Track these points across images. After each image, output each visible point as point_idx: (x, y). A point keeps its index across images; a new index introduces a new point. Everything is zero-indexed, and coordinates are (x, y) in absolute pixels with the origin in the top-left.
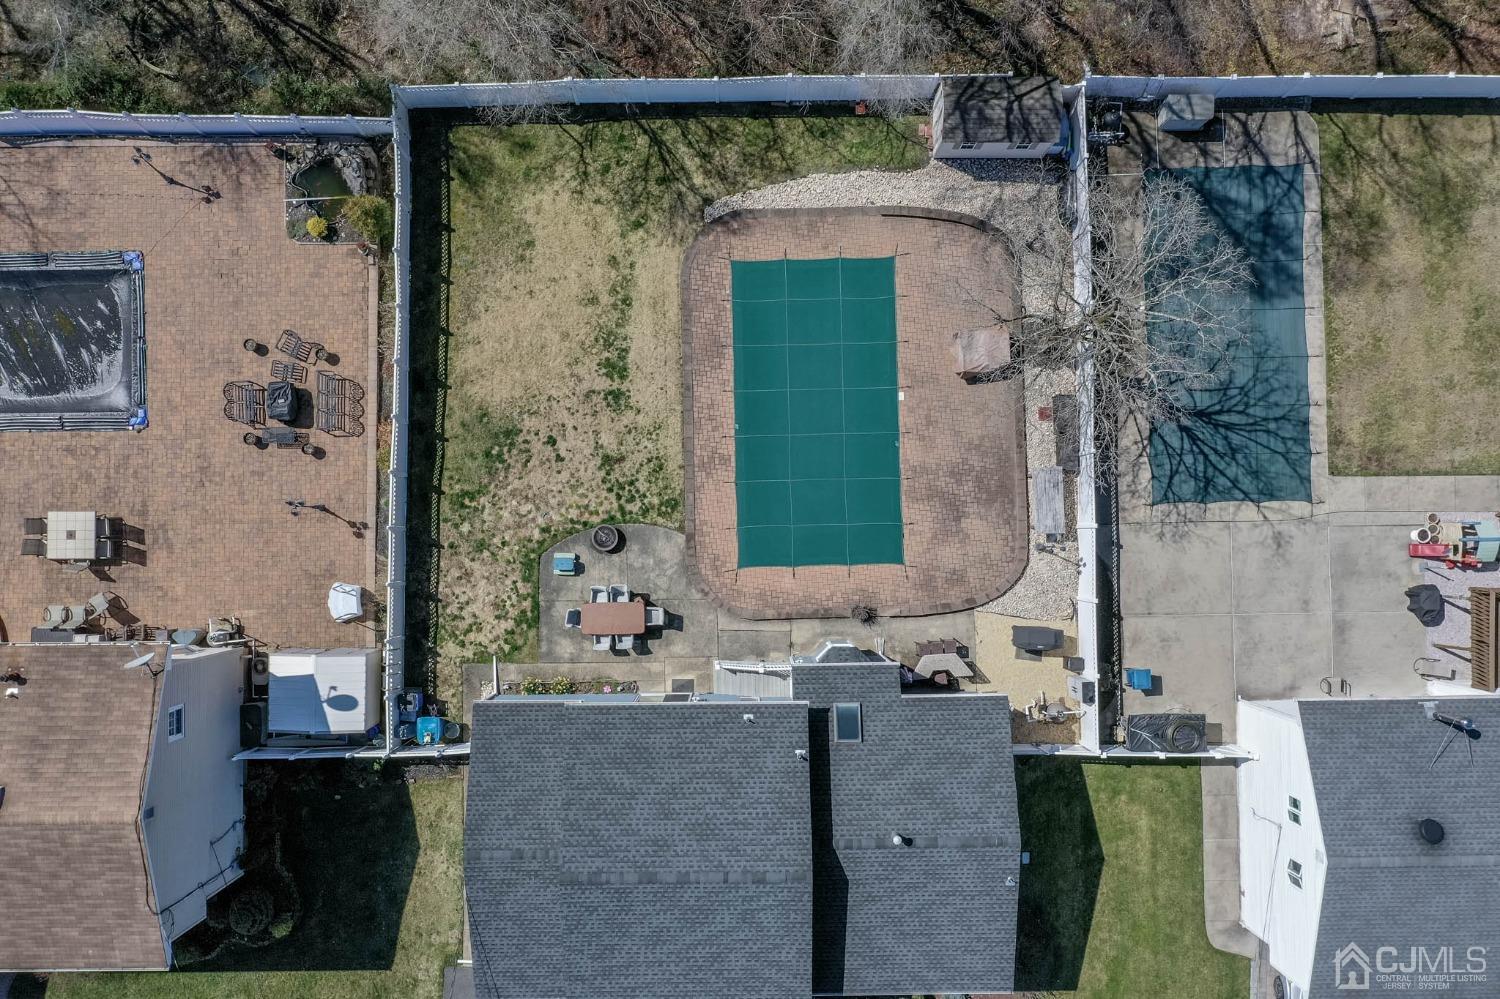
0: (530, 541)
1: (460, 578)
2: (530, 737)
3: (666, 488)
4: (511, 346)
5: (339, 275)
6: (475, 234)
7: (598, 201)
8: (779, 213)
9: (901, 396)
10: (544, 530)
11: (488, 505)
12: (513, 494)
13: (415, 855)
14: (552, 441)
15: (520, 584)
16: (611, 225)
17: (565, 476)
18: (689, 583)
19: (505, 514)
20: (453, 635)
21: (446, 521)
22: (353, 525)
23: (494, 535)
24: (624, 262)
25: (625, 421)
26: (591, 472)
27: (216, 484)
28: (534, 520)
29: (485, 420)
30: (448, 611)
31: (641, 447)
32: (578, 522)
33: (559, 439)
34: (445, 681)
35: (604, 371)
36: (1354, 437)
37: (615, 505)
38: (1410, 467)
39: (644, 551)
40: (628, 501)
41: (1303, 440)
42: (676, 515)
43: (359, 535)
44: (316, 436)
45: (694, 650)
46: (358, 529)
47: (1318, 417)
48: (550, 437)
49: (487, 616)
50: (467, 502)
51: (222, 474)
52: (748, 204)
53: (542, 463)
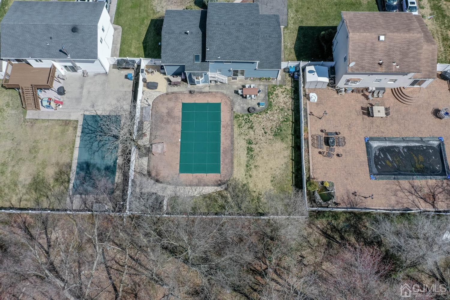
0: (270, 110)
1: (287, 103)
2: (268, 61)
3: (238, 121)
4: (276, 156)
5: (320, 173)
6: (286, 184)
7: (255, 192)
8: (208, 186)
9: (180, 140)
10: (267, 113)
11: (281, 119)
12: (275, 121)
13: (295, 47)
14: (265, 133)
15: (273, 101)
16: (251, 186)
17: (262, 125)
18: (233, 100)
19: (276, 116)
20: (288, 91)
21: (290, 116)
22: (313, 115)
23: (279, 112)
24: (248, 176)
25: (247, 137)
26: (256, 125)
27: (346, 124)
28: (270, 115)
29: (282, 138)
30: (289, 96)
31: (244, 131)
32: (259, 114)
33: (264, 133)
34: (289, 81)
35: (253, 149)
36: (71, 129)
37: (250, 117)
38: (59, 122)
39: (243, 108)
40: (247, 118)
41: (83, 128)
42: (235, 115)
43: (311, 112)
44: (323, 135)
45: (232, 86)
46: (311, 114)
47: (79, 133)
48: (266, 134)
49: (280, 94)
50: (286, 120)
51: (345, 126)
52: (216, 188)
53: (268, 128)
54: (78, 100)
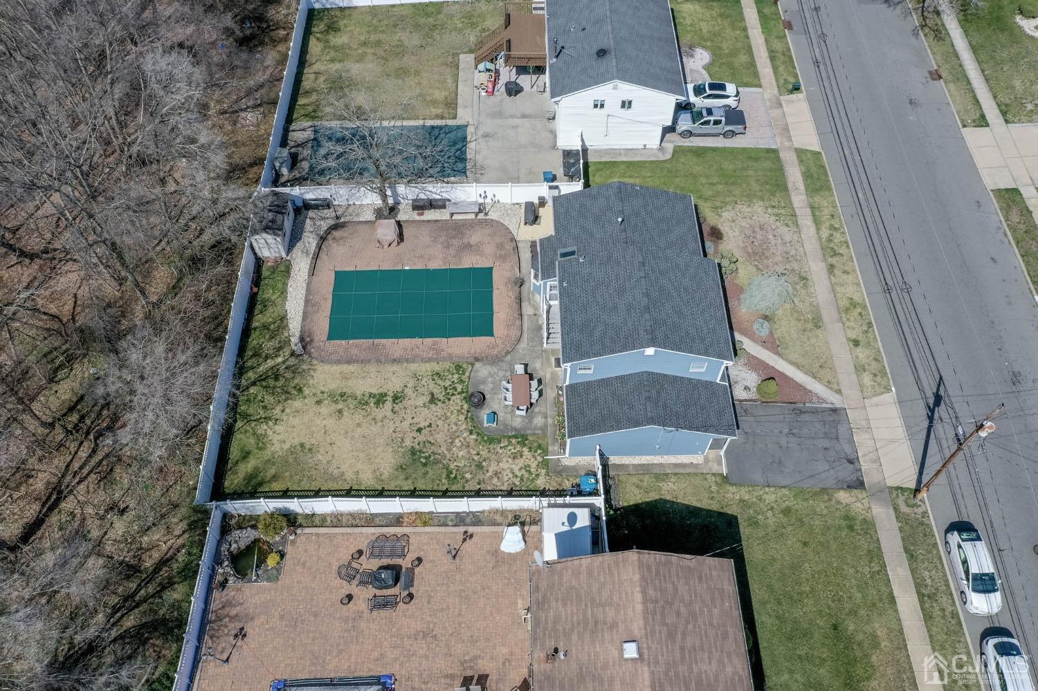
0: (477, 440)
1: (498, 478)
3: (449, 371)
4: (362, 454)
5: (306, 551)
6: (291, 476)
7: (283, 411)
8: (304, 320)
9: (407, 268)
10: (471, 433)
11: (455, 464)
12: (449, 450)
13: (666, 501)
14: (419, 430)
15: (502, 445)
16: (297, 404)
17: (440, 423)
18: (502, 361)
19: (461, 454)
20: (533, 480)
21: (464, 487)
22: (465, 540)
23: (473, 460)
24: (320, 396)
25: (411, 392)
26: (437, 409)
27: (435, 626)
28: (464, 438)
29: (404, 467)
30: (518, 483)
31: (426, 384)
32: (467, 415)
33: (418, 426)
34: (560, 485)
35: (381, 405)
36: (439, 111)
37: (458, 396)
38: (454, 95)
39: (484, 382)
40: (456, 391)
41: (440, 128)
42: (465, 366)
43: (471, 536)
44: (405, 563)
45: (538, 358)
46: (468, 536)
47: (429, 123)
48: (417, 431)
49: (521, 462)
50: (453, 476)
51: (429, 623)
52: (298, 334)
53: (432, 435)
54: (498, 114)
